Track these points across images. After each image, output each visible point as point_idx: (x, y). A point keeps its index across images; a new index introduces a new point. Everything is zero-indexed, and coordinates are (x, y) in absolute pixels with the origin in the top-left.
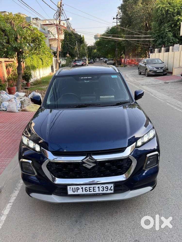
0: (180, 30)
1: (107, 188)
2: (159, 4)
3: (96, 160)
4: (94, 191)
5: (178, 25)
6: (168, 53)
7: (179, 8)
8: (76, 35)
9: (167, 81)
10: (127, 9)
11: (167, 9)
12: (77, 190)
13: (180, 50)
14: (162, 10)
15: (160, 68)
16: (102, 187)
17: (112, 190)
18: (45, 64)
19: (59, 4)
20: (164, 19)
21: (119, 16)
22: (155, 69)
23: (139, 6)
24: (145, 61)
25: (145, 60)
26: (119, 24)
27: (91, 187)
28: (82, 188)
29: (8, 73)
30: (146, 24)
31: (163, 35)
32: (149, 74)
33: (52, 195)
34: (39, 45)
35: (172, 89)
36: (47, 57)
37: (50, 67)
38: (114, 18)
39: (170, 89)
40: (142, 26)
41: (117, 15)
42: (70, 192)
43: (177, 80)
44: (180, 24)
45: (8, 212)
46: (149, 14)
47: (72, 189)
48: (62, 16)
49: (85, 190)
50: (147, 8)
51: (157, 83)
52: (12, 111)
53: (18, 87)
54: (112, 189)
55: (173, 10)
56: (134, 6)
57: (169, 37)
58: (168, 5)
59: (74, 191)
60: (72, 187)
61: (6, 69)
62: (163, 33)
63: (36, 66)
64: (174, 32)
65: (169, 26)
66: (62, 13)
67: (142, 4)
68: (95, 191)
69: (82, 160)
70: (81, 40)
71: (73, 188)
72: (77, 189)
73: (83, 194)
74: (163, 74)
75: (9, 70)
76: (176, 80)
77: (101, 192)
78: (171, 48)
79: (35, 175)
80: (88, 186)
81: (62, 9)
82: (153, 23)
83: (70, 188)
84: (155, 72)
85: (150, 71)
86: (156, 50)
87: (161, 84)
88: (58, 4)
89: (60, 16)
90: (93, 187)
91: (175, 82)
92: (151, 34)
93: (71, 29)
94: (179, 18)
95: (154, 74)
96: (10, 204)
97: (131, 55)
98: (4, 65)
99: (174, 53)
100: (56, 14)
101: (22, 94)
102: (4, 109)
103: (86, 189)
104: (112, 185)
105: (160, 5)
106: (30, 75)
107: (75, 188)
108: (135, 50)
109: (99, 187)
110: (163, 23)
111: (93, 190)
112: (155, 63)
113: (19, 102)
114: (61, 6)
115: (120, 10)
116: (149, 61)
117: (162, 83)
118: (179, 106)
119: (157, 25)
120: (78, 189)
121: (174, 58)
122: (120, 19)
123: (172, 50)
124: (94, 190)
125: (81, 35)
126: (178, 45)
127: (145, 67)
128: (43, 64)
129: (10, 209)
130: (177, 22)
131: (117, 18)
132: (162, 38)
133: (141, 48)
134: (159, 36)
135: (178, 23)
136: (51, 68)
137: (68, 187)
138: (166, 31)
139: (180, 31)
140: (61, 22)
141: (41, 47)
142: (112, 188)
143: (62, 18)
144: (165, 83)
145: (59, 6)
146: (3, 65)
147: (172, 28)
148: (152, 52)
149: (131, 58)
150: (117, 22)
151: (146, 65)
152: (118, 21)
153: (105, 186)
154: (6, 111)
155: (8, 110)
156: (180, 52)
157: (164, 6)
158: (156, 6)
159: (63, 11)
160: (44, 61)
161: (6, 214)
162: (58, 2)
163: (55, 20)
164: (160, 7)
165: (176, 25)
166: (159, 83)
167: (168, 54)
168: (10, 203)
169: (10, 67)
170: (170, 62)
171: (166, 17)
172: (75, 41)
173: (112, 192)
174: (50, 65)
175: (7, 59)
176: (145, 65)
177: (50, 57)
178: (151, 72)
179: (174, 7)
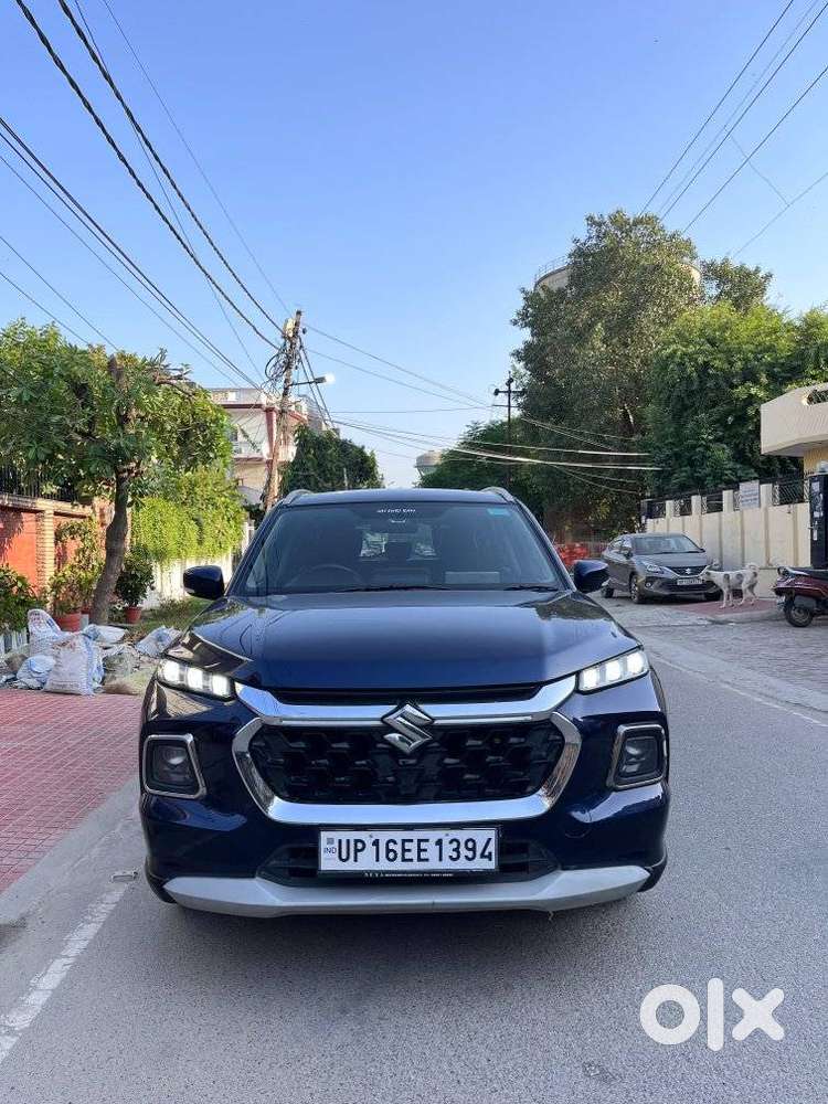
0: (758, 437)
1: (470, 845)
2: (670, 343)
3: (433, 719)
4: (420, 859)
5: (751, 418)
6: (715, 515)
7: (751, 356)
8: (345, 447)
9: (722, 617)
10: (550, 359)
11: (701, 360)
12: (357, 851)
13: (763, 504)
14: (681, 364)
15: (688, 571)
16: (451, 842)
17: (490, 857)
18: (209, 542)
19: (290, 325)
20: (691, 394)
21: (517, 387)
22: (671, 575)
23: (593, 349)
24: (628, 545)
25: (625, 540)
26: (516, 413)
27: (412, 841)
28: (376, 843)
29: (61, 559)
30: (625, 415)
31: (696, 454)
32: (644, 591)
33: (253, 877)
34: (203, 449)
35: (745, 640)
36: (223, 518)
37: (227, 558)
38: (497, 392)
39: (735, 642)
40: (609, 422)
41: (511, 381)
42: (329, 862)
43: (763, 612)
44: (758, 413)
45: (58, 981)
46: (635, 378)
47: (336, 845)
48: (296, 368)
49: (388, 851)
50: (627, 356)
51: (681, 622)
52: (68, 688)
53: (98, 605)
54: (490, 853)
55: (726, 366)
56: (574, 350)
57: (718, 462)
58: (707, 346)
59: (344, 856)
60: (336, 835)
61: (56, 544)
62: (694, 447)
63: (172, 545)
64: (737, 445)
65: (715, 422)
66: (298, 357)
67: (604, 341)
68: (427, 860)
69: (382, 719)
70: (362, 467)
71: (340, 841)
72: (356, 845)
73: (377, 871)
74: (703, 597)
75: (64, 548)
76: (756, 614)
77: (447, 865)
78: (727, 495)
79: (197, 795)
80: (399, 835)
81: (298, 344)
82: (650, 410)
83: (330, 841)
84: (671, 584)
85: (650, 579)
86: (669, 504)
87: (694, 628)
88: (285, 325)
89: (288, 366)
90: (420, 841)
91: (752, 621)
92: (644, 447)
93: (324, 428)
94: (753, 391)
95: (667, 593)
96: (65, 961)
97: (567, 528)
98: (49, 526)
99: (742, 516)
100: (273, 362)
101: (112, 633)
102: (33, 683)
103: (391, 846)
104: (491, 833)
105: (673, 347)
106: (149, 576)
107: (348, 841)
108: (588, 510)
109: (439, 843)
110: (689, 411)
111: (419, 855)
112: (668, 550)
113: (98, 661)
114: (296, 333)
115: (522, 363)
116: (643, 541)
117: (702, 622)
118: (770, 693)
119: (668, 418)
120: (359, 847)
121: (743, 533)
122: (521, 396)
123: (735, 505)
124: (423, 855)
125: (363, 447)
126: (755, 484)
127: (626, 566)
128: (200, 542)
129: (65, 973)
130: (744, 409)
131: (509, 392)
132: (691, 463)
133: (612, 505)
134: (677, 456)
135: (751, 412)
136: (234, 561)
137: (324, 835)
138: (703, 439)
139: (759, 439)
140: (293, 390)
141: (212, 455)
142: (492, 848)
143: (296, 375)
144: (714, 622)
145: (291, 335)
146: (46, 524)
147: (726, 427)
148: (655, 512)
149: (569, 541)
150: (509, 406)
151: (632, 559)
152: (513, 403)
153: (463, 835)
154: (39, 689)
155: (48, 686)
156: (766, 510)
157: (691, 349)
158: (661, 350)
159: (301, 351)
160: (207, 529)
161: (50, 987)
162: (287, 321)
163: (271, 380)
164: (675, 352)
165: (742, 419)
166: (688, 623)
167: (720, 518)
168: (67, 957)
169: (73, 538)
170: (731, 549)
171: (702, 389)
172: (340, 469)
173: (491, 865)
174: (230, 549)
175: (66, 507)
176: (628, 556)
177: (234, 518)
178: (652, 583)
179: (729, 352)
